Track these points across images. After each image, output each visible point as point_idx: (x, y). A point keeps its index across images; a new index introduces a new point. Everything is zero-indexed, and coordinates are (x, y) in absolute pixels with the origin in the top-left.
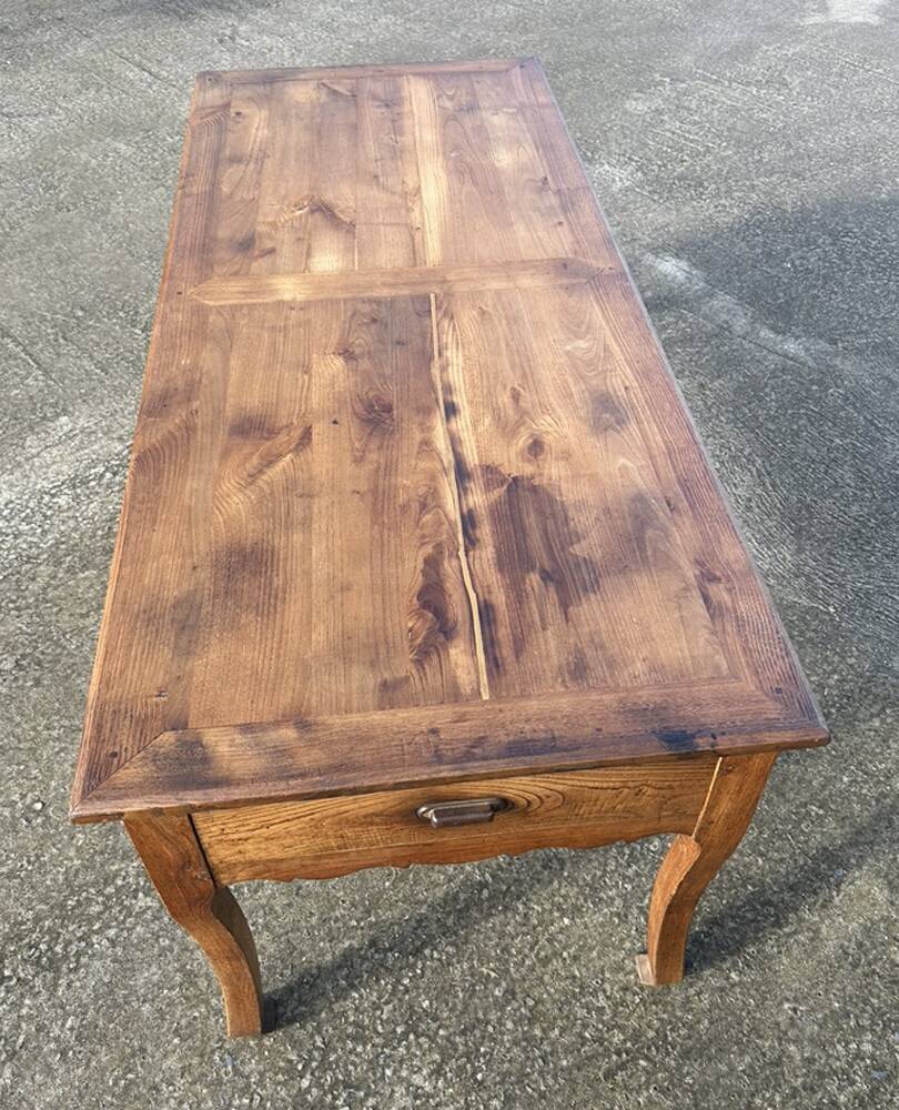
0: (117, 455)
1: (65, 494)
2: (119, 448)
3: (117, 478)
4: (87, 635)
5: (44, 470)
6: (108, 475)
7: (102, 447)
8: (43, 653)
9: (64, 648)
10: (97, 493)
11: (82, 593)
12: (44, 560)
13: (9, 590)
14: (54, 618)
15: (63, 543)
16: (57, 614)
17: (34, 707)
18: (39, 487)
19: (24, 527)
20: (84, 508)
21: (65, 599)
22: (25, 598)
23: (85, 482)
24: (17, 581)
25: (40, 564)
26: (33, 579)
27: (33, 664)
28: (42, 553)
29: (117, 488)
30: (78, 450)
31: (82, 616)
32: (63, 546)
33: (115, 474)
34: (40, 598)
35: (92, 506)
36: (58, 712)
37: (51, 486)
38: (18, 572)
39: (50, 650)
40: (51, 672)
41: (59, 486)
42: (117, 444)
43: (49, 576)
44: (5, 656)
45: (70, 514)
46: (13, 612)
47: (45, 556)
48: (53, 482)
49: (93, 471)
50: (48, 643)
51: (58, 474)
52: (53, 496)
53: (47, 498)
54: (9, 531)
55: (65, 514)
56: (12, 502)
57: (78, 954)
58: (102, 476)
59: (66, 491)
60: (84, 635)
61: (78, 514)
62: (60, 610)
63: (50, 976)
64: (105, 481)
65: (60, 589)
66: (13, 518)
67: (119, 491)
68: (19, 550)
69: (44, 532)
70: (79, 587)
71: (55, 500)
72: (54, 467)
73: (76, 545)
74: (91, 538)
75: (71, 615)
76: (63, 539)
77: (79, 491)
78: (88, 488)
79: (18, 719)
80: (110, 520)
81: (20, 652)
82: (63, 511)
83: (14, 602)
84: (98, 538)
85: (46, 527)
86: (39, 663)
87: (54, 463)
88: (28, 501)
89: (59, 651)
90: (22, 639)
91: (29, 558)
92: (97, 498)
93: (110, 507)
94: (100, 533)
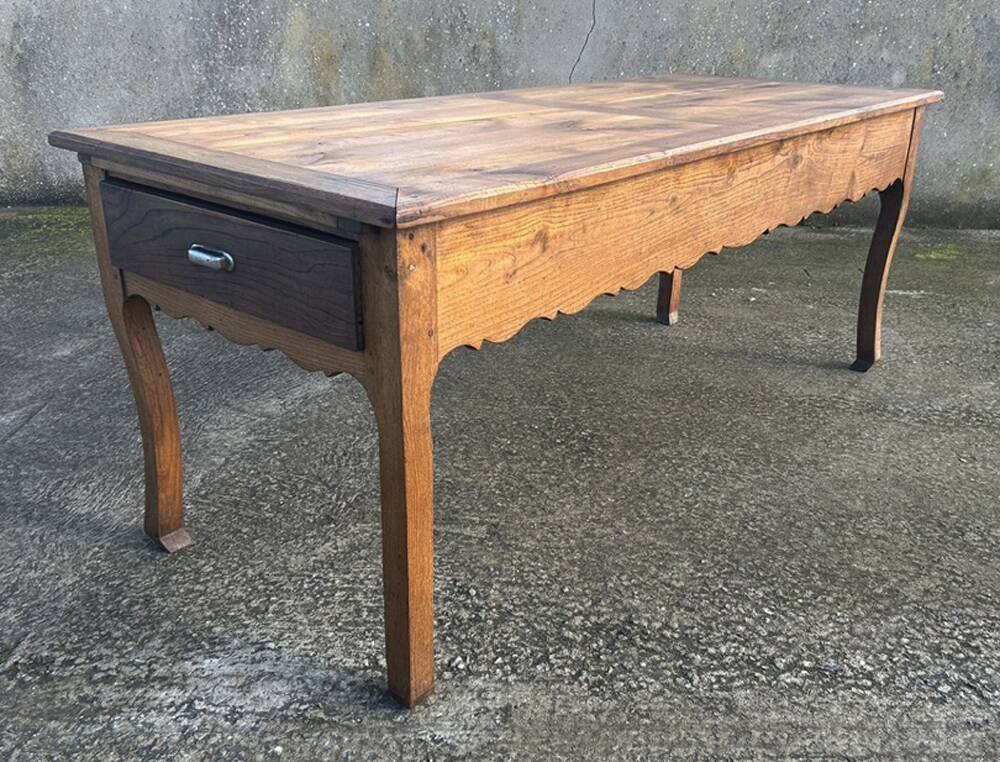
0: (752, 686)
1: (852, 669)
2: (743, 692)
3: (772, 651)
4: (887, 524)
5: (870, 725)
6: (780, 664)
7: (765, 711)
8: (935, 531)
9: (912, 525)
10: (809, 647)
11: (876, 555)
12: (908, 604)
13: (959, 594)
14: (915, 549)
15: (879, 611)
16: (911, 551)
17: (954, 503)
18: (886, 701)
19: (925, 657)
20: (835, 638)
21: (897, 559)
22: (942, 579)
23: (817, 671)
24: (948, 599)
25: (915, 602)
26: (927, 591)
27: (948, 526)
28: (908, 612)
29: (780, 638)
30: (804, 729)
31: (885, 538)
32: (880, 607)
33: (771, 661)
34: (924, 572)
35: (824, 634)
36: (932, 493)
37: (868, 693)
38: (943, 605)
39: (927, 530)
40: (931, 516)
41: (856, 685)
42: (741, 702)
43: (908, 586)
44: (975, 544)
45: (855, 641)
46: (960, 573)
47: (905, 607)
48: (863, 697)
49: (798, 681)
50: (928, 535)
51: (851, 705)
52: (870, 676)
53: (881, 677)
54: (945, 661)
55: (863, 644)
56: (932, 699)
57: (953, 408)
58: (789, 668)
59: (849, 673)
60: (889, 525)
61: (846, 635)
62: (906, 552)
63: (971, 409)
64: (790, 658)
65: (900, 569)
66: (936, 676)
67: (780, 633)
68: (939, 629)
69: (899, 635)
70: (879, 562)
71: (869, 668)
72: (852, 720)
73: (863, 602)
74: (844, 600)
75: (896, 544)
76: (878, 615)
77: (832, 663)
78: (817, 660)
79: (969, 502)
80: (809, 605)
81: (957, 541)
82: (863, 649)
83: (955, 581)
84: (835, 595)
85: (894, 640)
86: (941, 525)
87: (850, 728)
88: (909, 688)
89: (918, 526)
90: (953, 549)
91: (927, 615)
92: (813, 641)
93: (802, 619)
94: (830, 599)
